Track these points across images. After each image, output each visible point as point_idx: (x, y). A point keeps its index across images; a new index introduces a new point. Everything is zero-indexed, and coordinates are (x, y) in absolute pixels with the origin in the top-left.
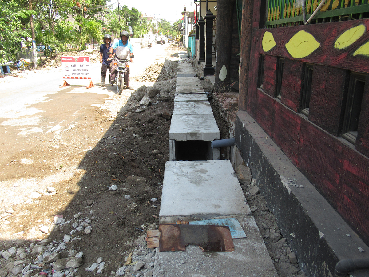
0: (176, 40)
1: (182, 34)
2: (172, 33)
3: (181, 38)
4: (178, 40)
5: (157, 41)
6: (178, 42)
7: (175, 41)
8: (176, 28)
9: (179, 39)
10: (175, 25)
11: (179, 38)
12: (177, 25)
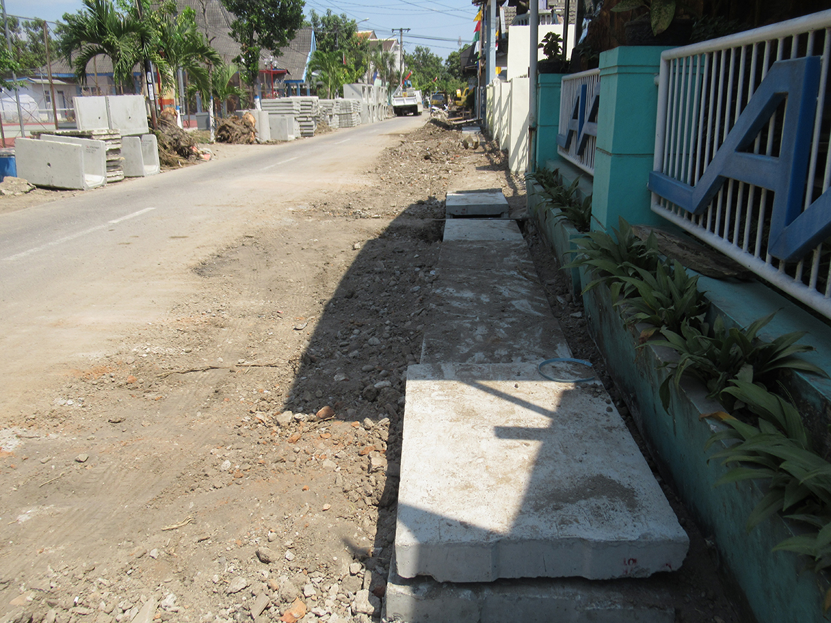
0: (455, 104)
1: (471, 88)
2: (446, 85)
3: (467, 98)
4: (460, 103)
5: (395, 107)
6: (460, 109)
7: (451, 106)
8: (456, 70)
9: (463, 101)
10: (454, 60)
11: (464, 98)
12: (458, 60)
